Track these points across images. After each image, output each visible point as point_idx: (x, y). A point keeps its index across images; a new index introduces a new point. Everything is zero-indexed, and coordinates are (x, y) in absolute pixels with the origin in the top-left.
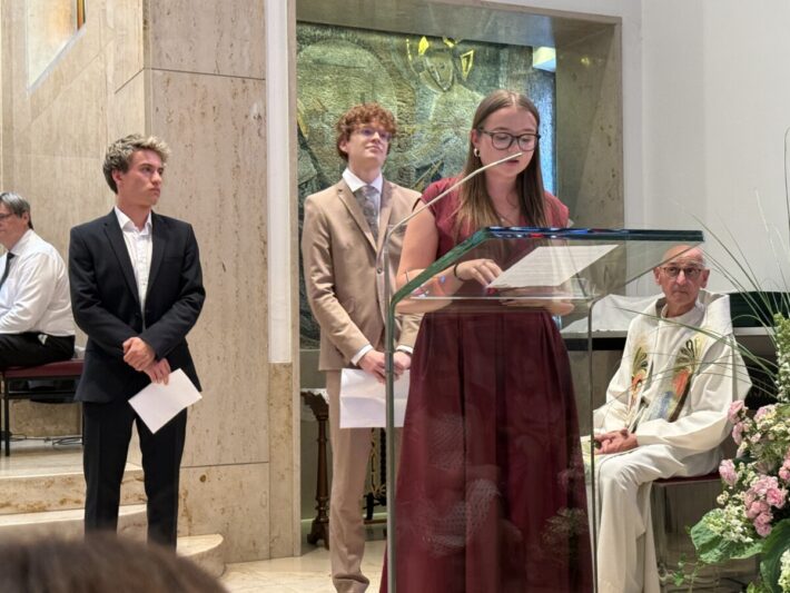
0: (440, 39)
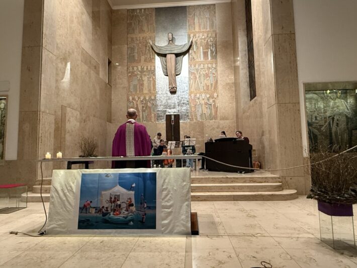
0: (332, 90)
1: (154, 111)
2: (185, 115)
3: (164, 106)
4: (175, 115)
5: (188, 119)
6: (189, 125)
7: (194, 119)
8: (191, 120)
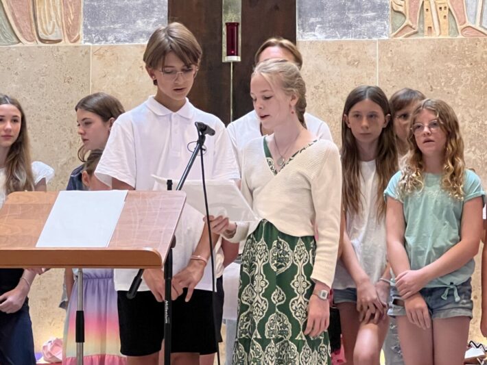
5: (374, 19)
6: (389, 69)
7: (432, 18)
8: (408, 22)
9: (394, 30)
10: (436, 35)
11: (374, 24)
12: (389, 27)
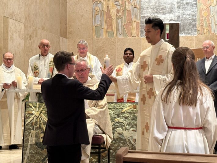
1: (136, 17)
2: (190, 24)
3: (154, 9)
4: (172, 25)
5: (194, 32)
6: (197, 41)
7: (205, 31)
8: (200, 32)
9: (198, 34)
10: (206, 35)
11: (194, 33)
12: (197, 33)
